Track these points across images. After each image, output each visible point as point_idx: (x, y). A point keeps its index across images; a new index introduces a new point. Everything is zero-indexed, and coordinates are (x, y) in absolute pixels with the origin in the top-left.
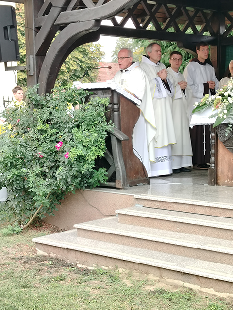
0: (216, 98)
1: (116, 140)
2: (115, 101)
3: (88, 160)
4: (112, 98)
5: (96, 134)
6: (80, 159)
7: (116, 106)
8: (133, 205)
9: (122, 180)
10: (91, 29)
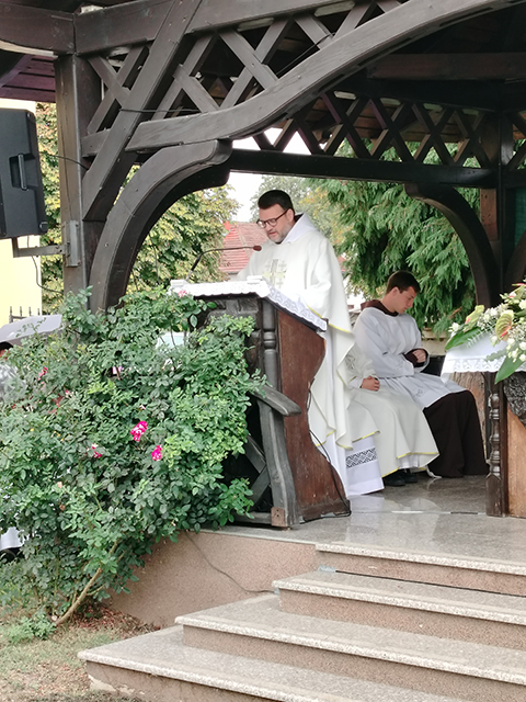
0: (502, 314)
1: (271, 415)
2: (268, 323)
3: (206, 462)
4: (260, 317)
5: (224, 402)
6: (189, 459)
7: (269, 336)
8: (312, 568)
9: (286, 509)
10: (209, 159)
